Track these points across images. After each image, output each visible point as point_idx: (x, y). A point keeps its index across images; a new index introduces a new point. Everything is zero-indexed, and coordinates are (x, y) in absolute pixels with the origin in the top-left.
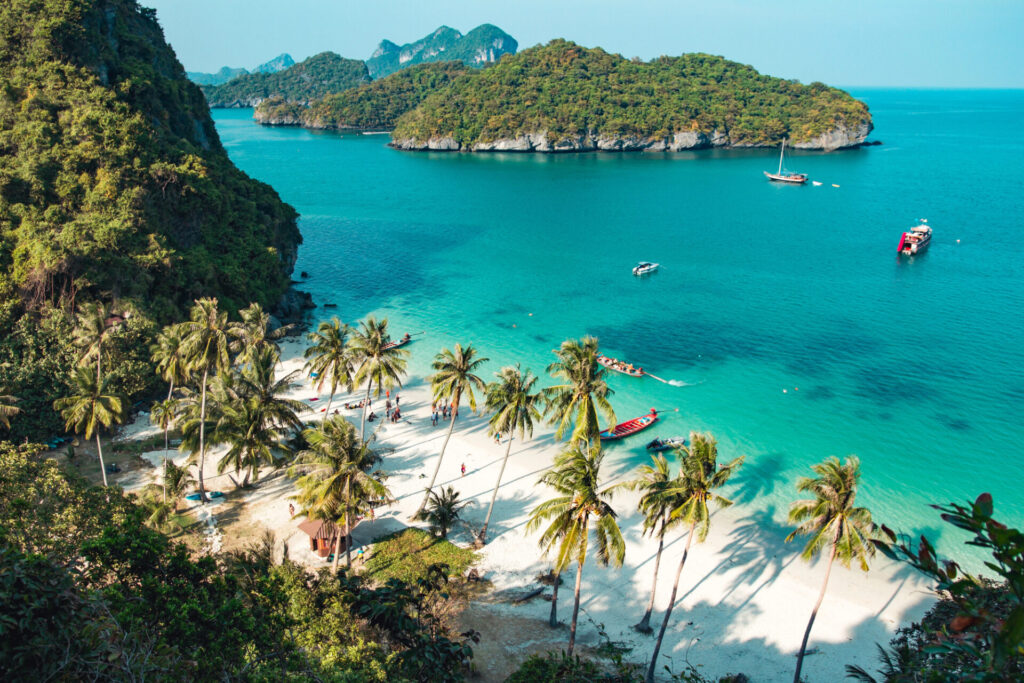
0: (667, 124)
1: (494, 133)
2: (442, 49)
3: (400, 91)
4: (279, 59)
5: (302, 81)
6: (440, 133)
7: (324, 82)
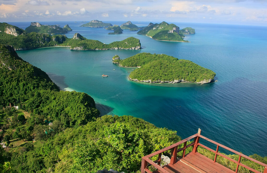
0: (173, 78)
1: (143, 79)
2: (163, 28)
3: (137, 59)
4: (128, 22)
5: (125, 44)
6: (135, 78)
7: (130, 44)
